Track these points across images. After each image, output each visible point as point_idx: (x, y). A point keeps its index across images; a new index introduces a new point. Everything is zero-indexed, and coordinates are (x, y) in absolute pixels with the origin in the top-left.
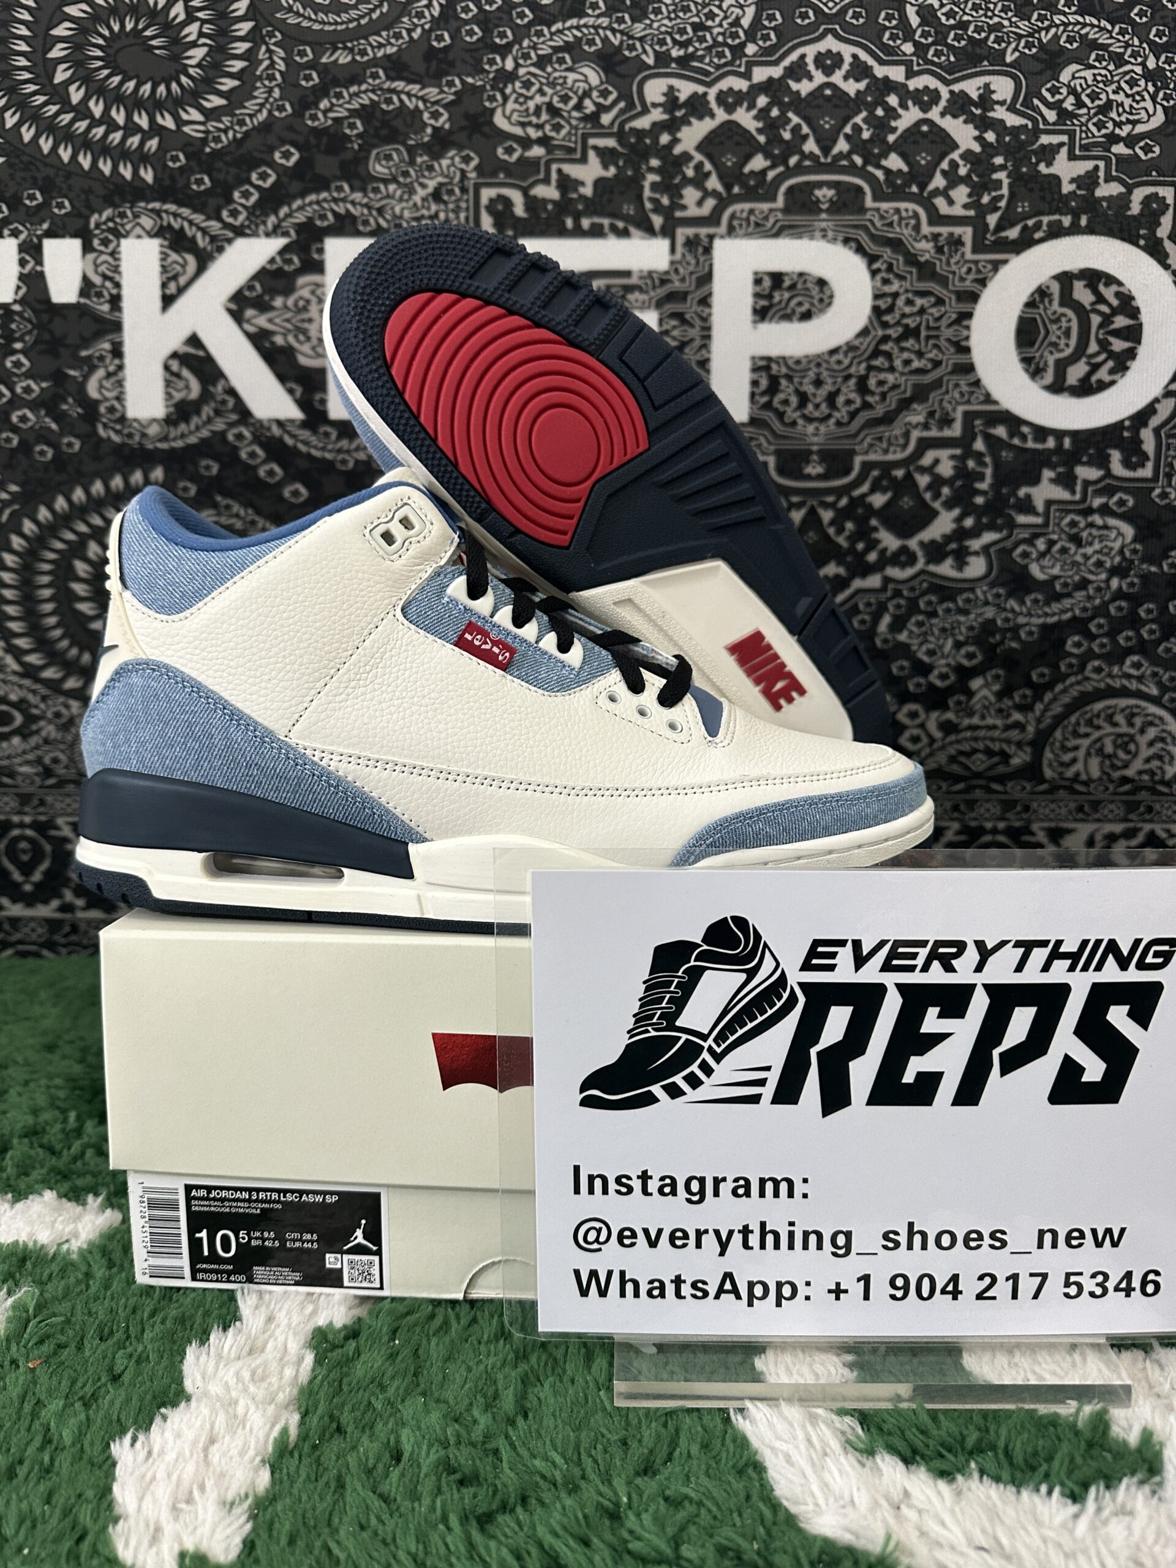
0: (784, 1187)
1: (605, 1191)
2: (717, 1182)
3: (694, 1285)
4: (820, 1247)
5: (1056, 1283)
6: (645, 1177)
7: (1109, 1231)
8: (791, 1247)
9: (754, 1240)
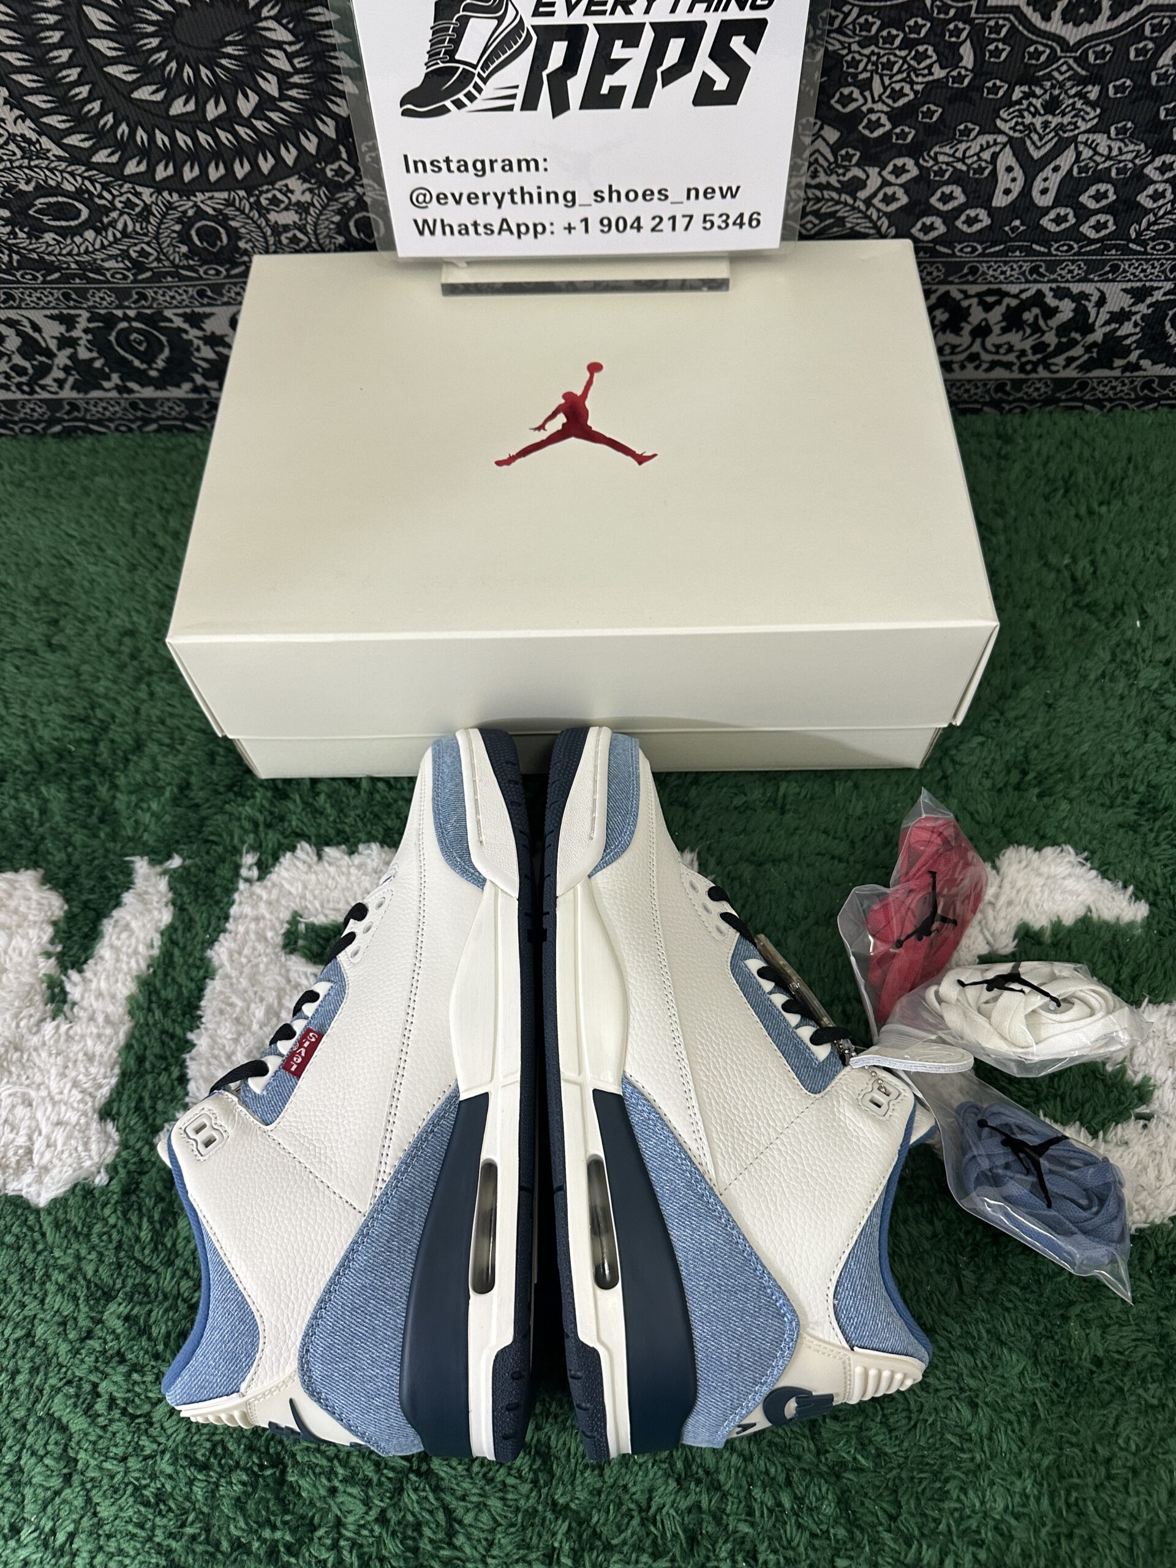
0: (532, 164)
1: (425, 170)
2: (492, 162)
3: (485, 227)
4: (557, 201)
5: (697, 221)
6: (448, 161)
7: (730, 188)
8: (540, 201)
9: (518, 198)
